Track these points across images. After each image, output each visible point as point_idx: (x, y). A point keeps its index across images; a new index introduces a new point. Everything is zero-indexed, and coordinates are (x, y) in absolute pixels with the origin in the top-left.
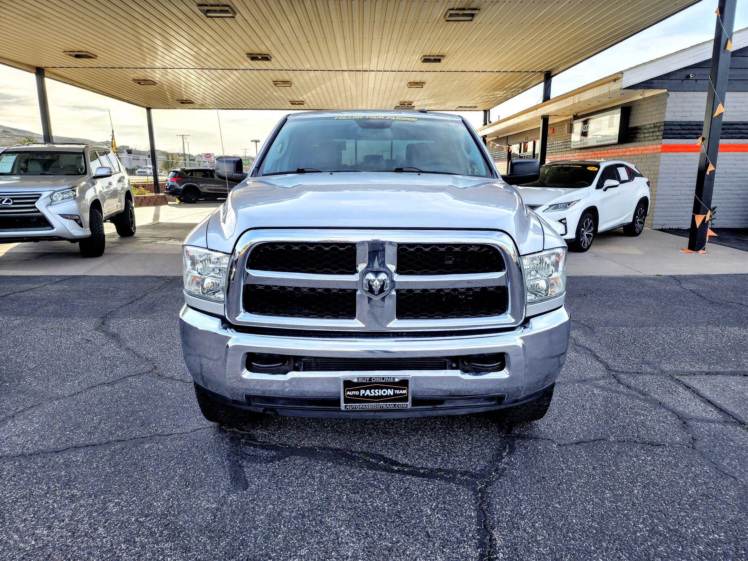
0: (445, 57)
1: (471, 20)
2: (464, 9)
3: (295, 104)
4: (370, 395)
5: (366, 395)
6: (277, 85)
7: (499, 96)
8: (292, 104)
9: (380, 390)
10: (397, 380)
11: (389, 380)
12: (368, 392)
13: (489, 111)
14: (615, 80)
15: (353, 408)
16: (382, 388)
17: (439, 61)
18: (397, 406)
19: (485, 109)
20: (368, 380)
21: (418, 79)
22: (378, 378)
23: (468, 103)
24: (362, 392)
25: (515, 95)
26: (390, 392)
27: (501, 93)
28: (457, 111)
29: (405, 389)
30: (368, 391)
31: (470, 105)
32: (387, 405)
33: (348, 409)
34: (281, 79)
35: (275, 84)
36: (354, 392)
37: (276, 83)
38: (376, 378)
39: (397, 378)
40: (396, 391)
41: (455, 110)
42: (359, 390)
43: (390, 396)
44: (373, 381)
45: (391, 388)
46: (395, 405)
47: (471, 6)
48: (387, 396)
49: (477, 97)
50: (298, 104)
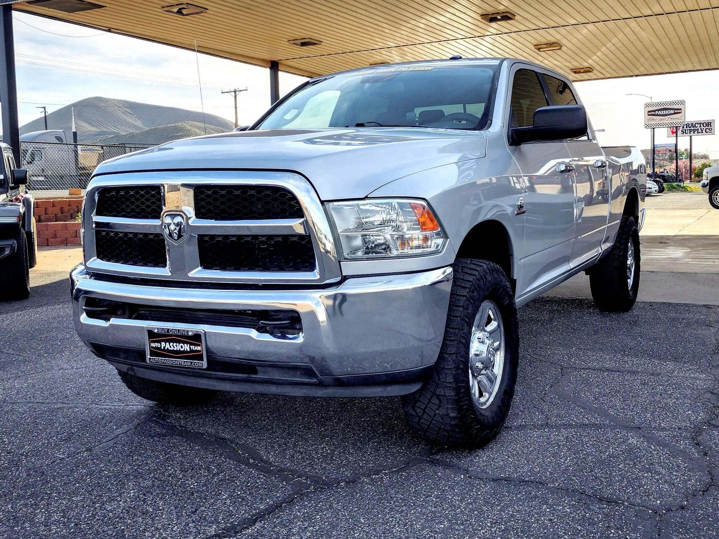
3: (580, 72)
4: (169, 349)
5: (166, 348)
6: (541, 50)
8: (575, 72)
9: (178, 344)
10: (190, 334)
11: (184, 333)
12: (168, 346)
15: (156, 362)
16: (179, 342)
18: (194, 364)
20: (166, 330)
22: (174, 330)
24: (163, 344)
26: (186, 347)
29: (199, 345)
30: (167, 344)
32: (184, 362)
33: (152, 362)
34: (543, 41)
35: (539, 49)
36: (156, 344)
37: (539, 47)
38: (173, 329)
39: (191, 331)
40: (191, 347)
42: (160, 342)
43: (186, 352)
44: (171, 333)
45: (187, 343)
46: (191, 363)
48: (184, 352)
50: (583, 72)
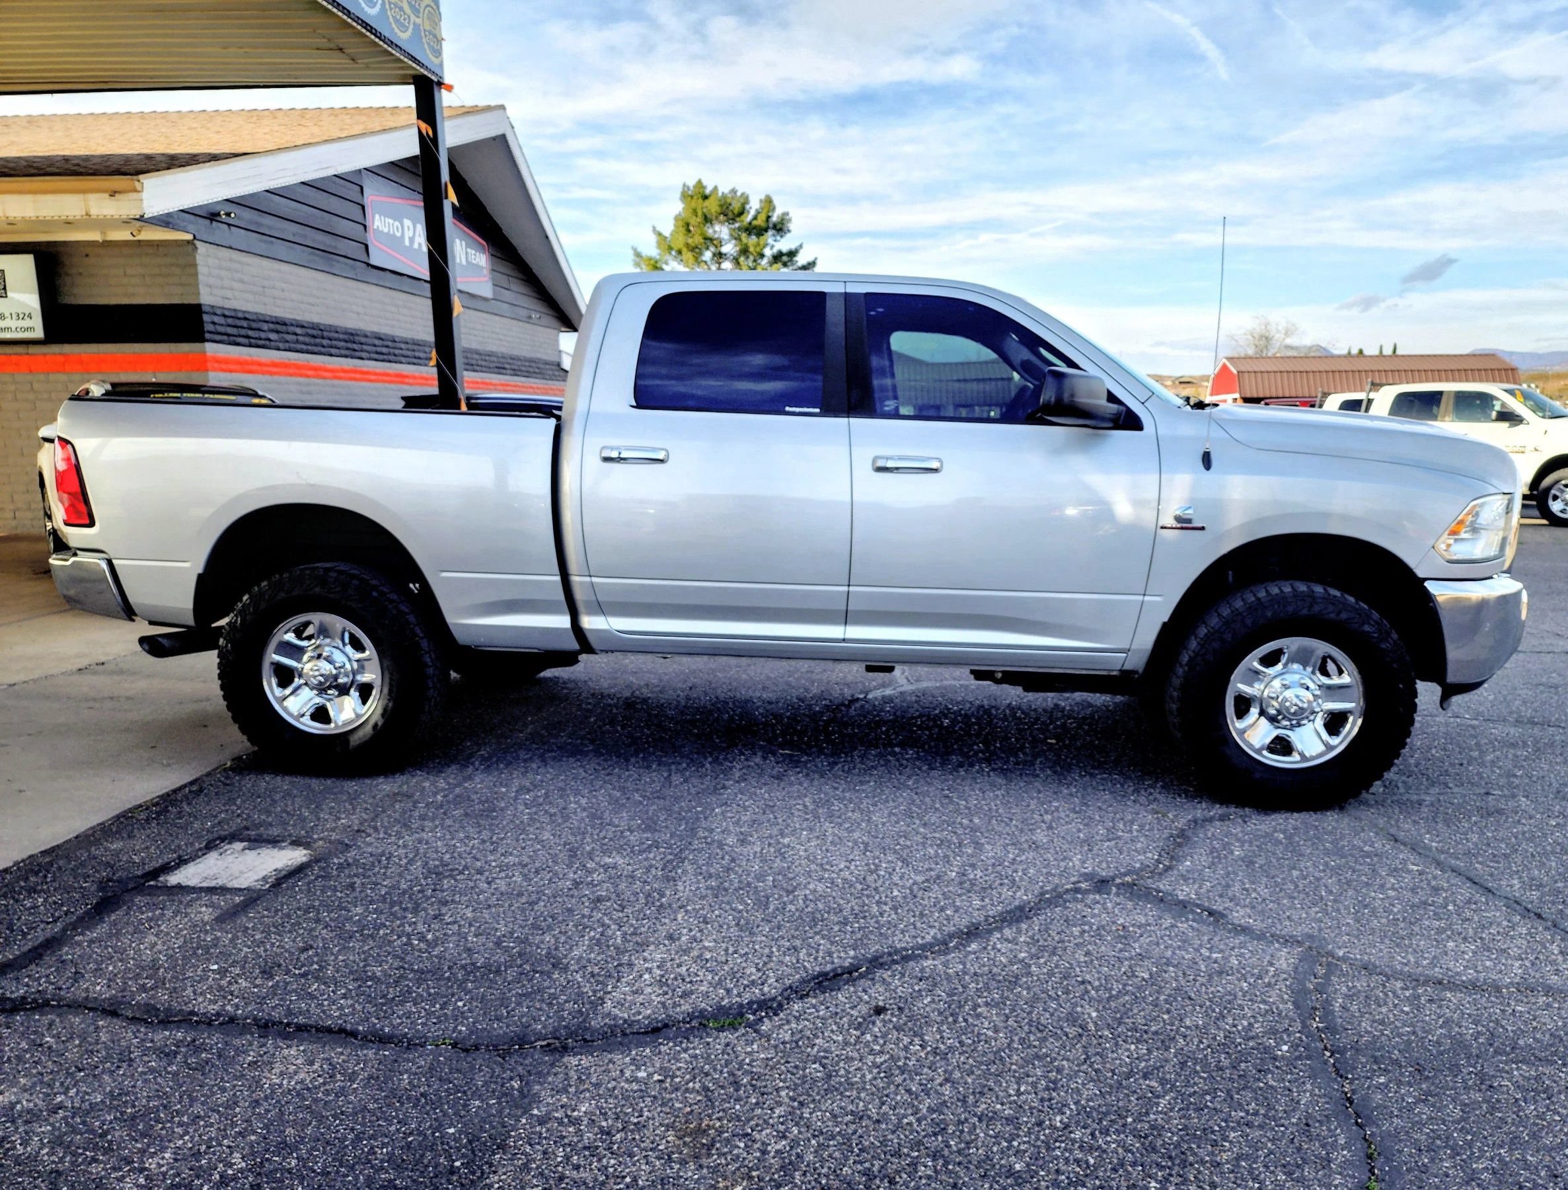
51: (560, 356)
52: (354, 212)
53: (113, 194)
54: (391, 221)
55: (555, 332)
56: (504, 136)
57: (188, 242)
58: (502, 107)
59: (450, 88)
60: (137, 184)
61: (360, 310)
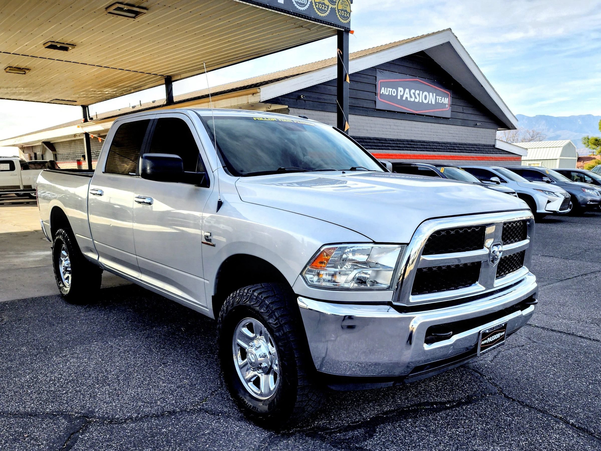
0: (76, 47)
1: (134, 18)
2: (133, 6)
5: (489, 342)
7: (107, 93)
10: (503, 325)
13: (88, 107)
14: (254, 94)
16: (496, 334)
17: (66, 49)
19: (83, 104)
21: (22, 65)
23: (68, 97)
25: (125, 94)
27: (111, 91)
28: (51, 103)
31: (69, 99)
40: (501, 334)
41: (48, 103)
43: (498, 339)
44: (494, 329)
47: (143, 5)
49: (83, 91)
51: (495, 142)
52: (371, 88)
53: (253, 94)
54: (391, 89)
55: (494, 130)
56: (449, 43)
57: (287, 109)
58: (450, 29)
59: (352, 32)
60: (258, 90)
61: (368, 128)
